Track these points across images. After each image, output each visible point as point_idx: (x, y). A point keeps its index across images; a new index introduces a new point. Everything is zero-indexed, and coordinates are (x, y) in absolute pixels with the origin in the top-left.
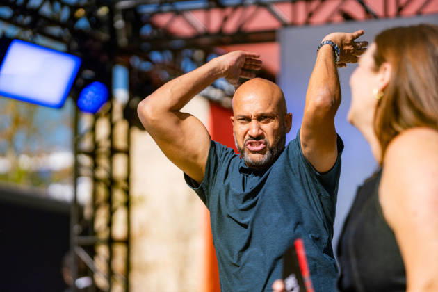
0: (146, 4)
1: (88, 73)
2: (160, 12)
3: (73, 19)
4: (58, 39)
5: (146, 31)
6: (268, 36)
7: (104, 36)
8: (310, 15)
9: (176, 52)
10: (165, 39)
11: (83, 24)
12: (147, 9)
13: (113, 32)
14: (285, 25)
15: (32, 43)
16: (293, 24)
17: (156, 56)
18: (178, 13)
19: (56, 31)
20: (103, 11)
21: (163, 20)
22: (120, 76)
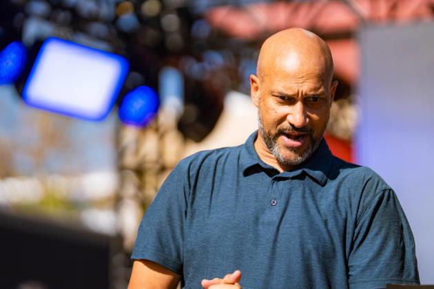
15: (69, 41)
19: (97, 28)
20: (152, 7)
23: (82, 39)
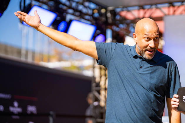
0: (118, 7)
1: (98, 31)
2: (123, 11)
3: (93, 13)
4: (88, 20)
5: (118, 17)
6: (159, 19)
7: (103, 19)
8: (175, 11)
9: (128, 25)
10: (124, 20)
11: (96, 15)
12: (118, 10)
13: (107, 18)
14: (166, 15)
15: (79, 21)
16: (169, 15)
17: (122, 26)
18: (128, 11)
19: (87, 17)
20: (103, 11)
21: (124, 14)
22: (109, 33)
23: (83, 20)
